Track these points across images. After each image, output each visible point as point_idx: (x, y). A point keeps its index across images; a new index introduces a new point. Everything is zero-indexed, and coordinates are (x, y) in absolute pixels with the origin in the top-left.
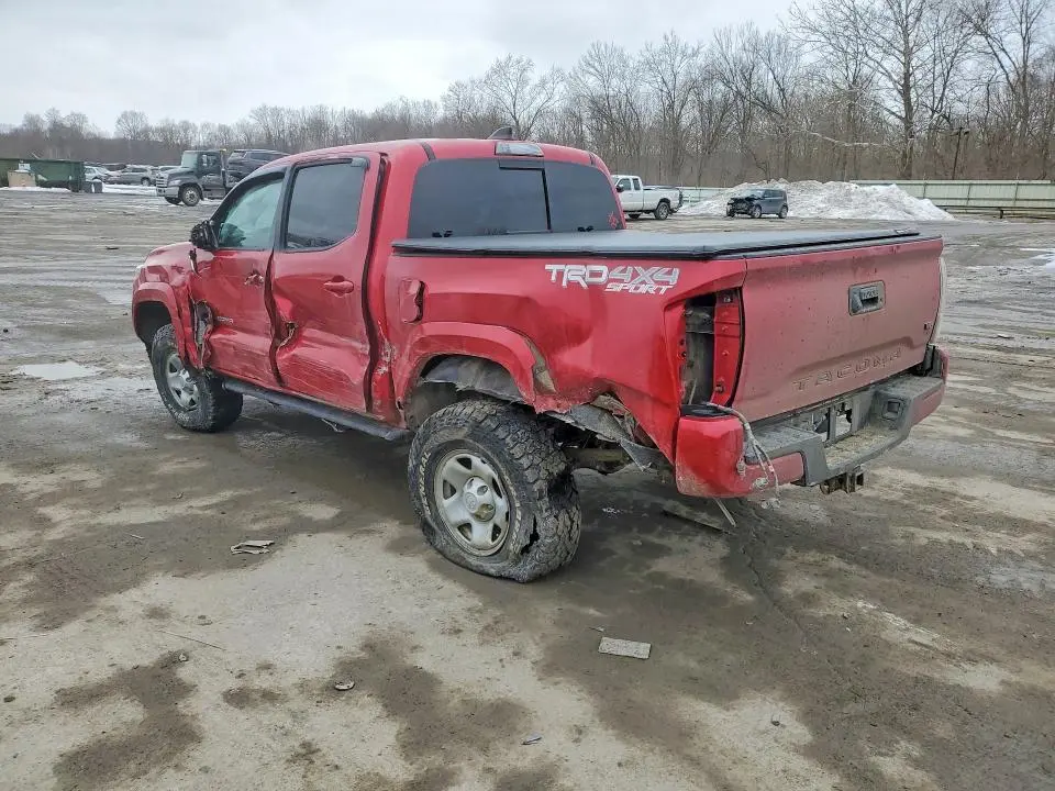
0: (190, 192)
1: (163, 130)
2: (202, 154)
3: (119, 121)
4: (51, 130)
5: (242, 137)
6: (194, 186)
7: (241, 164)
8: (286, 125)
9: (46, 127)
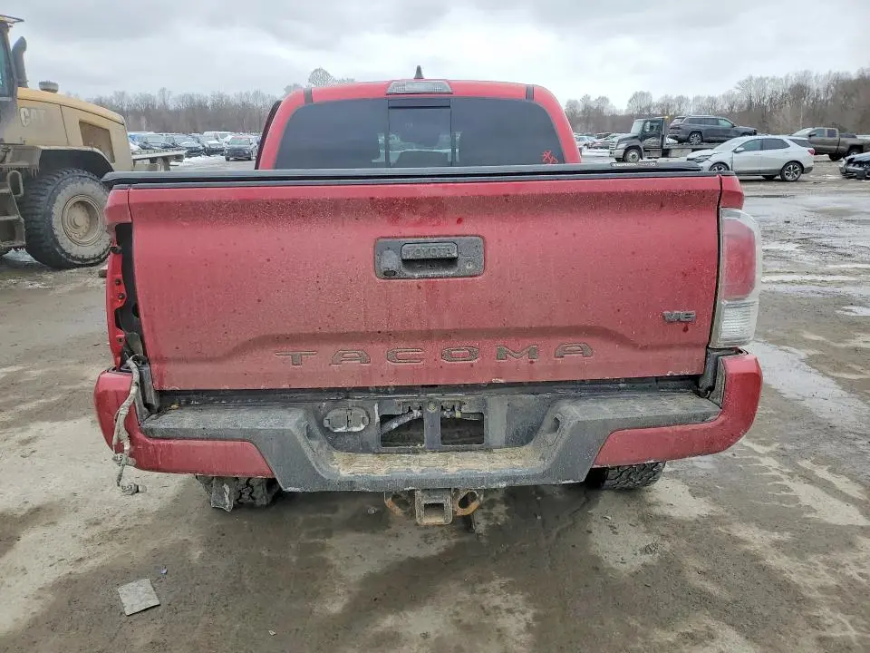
0: (633, 153)
1: (662, 105)
2: (646, 122)
3: (630, 102)
4: (583, 112)
5: (726, 106)
6: (637, 148)
7: (679, 128)
8: (768, 93)
9: (580, 109)
